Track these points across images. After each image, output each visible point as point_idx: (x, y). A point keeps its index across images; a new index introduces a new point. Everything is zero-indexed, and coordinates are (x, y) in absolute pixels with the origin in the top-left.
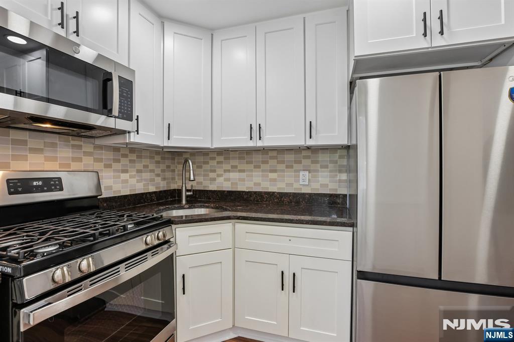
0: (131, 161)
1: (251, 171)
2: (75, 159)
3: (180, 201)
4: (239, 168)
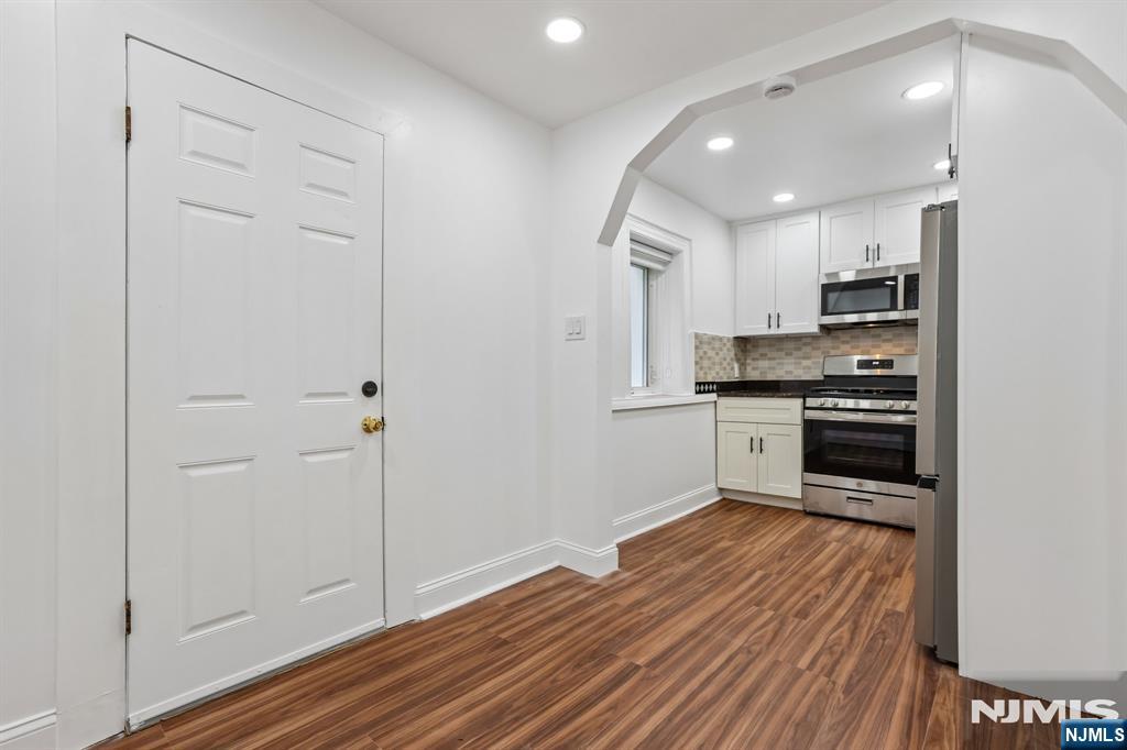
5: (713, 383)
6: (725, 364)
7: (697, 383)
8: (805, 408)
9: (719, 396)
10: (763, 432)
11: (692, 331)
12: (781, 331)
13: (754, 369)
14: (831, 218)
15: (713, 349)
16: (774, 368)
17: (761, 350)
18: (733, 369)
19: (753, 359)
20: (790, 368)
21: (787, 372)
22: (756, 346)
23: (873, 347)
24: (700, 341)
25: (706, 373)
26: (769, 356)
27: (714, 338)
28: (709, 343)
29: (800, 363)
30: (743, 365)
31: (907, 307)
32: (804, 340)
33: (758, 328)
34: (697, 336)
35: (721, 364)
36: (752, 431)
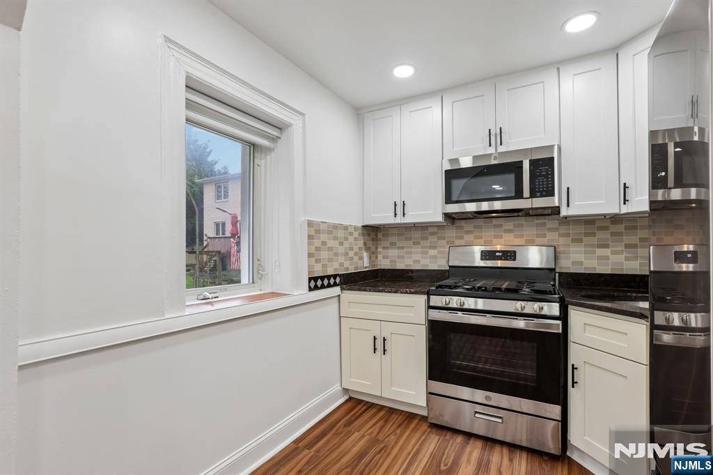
5: (335, 276)
6: (351, 254)
7: (310, 279)
8: (429, 307)
9: (342, 289)
10: (386, 331)
11: (304, 218)
12: (407, 220)
13: (385, 257)
14: (453, 102)
15: (335, 238)
17: (391, 239)
18: (361, 258)
19: (384, 248)
20: (418, 257)
21: (415, 261)
22: (386, 235)
23: (495, 237)
24: (315, 230)
25: (324, 266)
26: (398, 245)
27: (336, 227)
28: (329, 232)
29: (427, 253)
30: (373, 254)
31: (533, 195)
32: (431, 230)
33: (384, 217)
34: (310, 224)
35: (346, 254)
36: (376, 329)
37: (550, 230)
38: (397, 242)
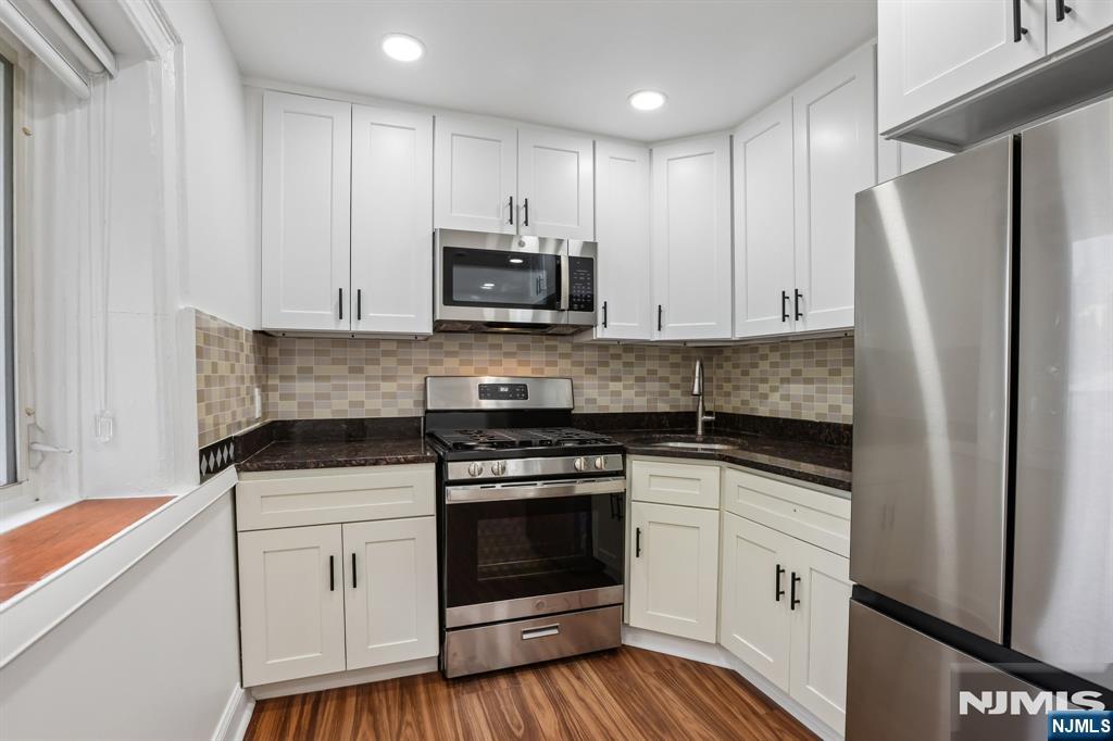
0: (626, 364)
1: (824, 381)
2: (549, 364)
3: (694, 432)
4: (804, 375)
5: (227, 442)
6: (243, 391)
7: (201, 454)
8: (442, 483)
9: (240, 469)
10: (357, 541)
11: (193, 308)
12: (362, 326)
13: (283, 397)
14: (453, 135)
15: (227, 356)
16: (327, 396)
17: (299, 361)
18: (253, 401)
19: (283, 378)
20: (360, 395)
21: (352, 404)
22: (287, 353)
25: (216, 421)
26: (317, 372)
27: (226, 330)
28: (220, 343)
29: (377, 388)
30: (266, 391)
31: (572, 306)
32: (384, 346)
34: (199, 320)
35: (238, 392)
36: (329, 542)
37: (563, 356)
38: (314, 367)
